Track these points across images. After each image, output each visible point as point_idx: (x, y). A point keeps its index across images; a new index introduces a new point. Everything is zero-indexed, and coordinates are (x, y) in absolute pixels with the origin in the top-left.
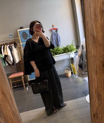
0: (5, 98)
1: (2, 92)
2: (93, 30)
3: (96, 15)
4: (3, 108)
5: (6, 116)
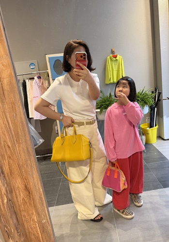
0: (30, 199)
1: (26, 187)
4: (25, 216)
5: (29, 232)
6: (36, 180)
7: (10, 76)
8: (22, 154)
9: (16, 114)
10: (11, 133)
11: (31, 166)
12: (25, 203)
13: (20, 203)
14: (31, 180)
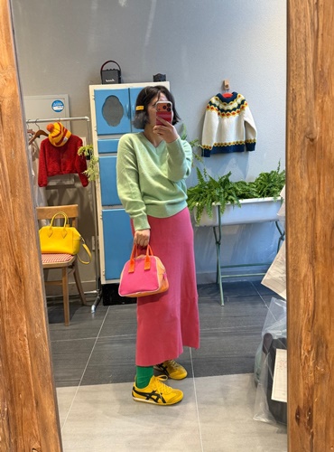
0: (20, 293)
1: (16, 270)
2: (311, 118)
3: (322, 76)
4: (8, 321)
5: (12, 354)
6: (33, 259)
7: (14, 95)
8: (18, 214)
9: (15, 151)
10: (5, 179)
11: (29, 235)
12: (11, 299)
13: (3, 298)
14: (26, 260)
